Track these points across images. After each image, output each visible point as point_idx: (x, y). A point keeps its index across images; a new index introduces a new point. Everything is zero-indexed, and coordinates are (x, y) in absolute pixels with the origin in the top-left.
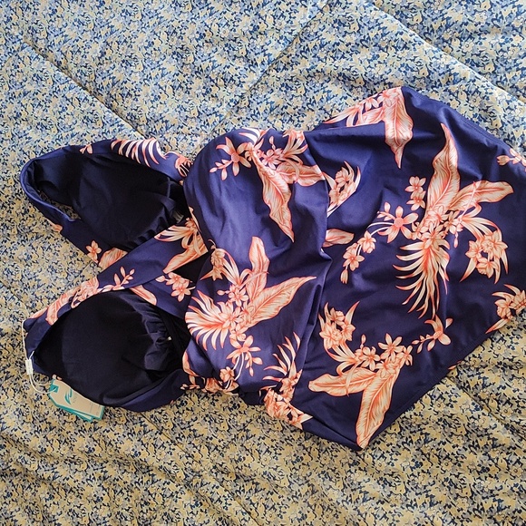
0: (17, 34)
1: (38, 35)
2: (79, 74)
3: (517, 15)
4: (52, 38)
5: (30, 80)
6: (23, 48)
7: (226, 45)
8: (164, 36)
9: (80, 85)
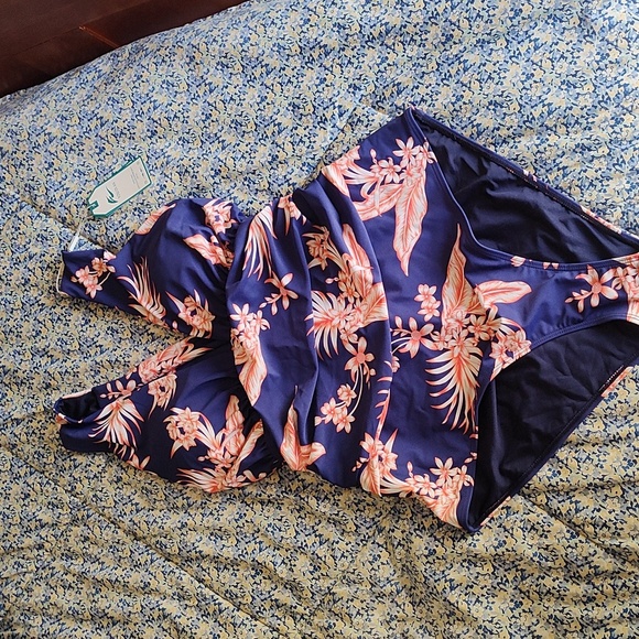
0: (12, 193)
1: (36, 192)
2: (87, 229)
3: (549, 114)
4: (51, 194)
5: (33, 241)
6: (21, 208)
7: (245, 179)
8: (176, 177)
9: (91, 241)
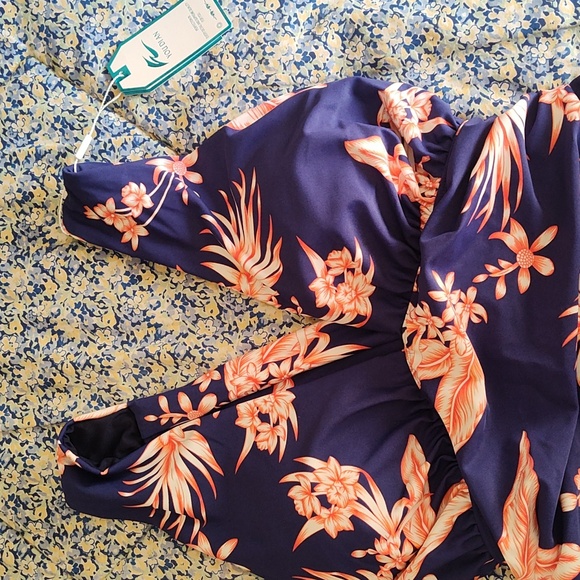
0: (13, 39)
1: (59, 42)
2: (152, 117)
4: (88, 47)
5: (46, 128)
6: (28, 67)
7: (469, 59)
8: (335, 42)
9: (156, 137)
